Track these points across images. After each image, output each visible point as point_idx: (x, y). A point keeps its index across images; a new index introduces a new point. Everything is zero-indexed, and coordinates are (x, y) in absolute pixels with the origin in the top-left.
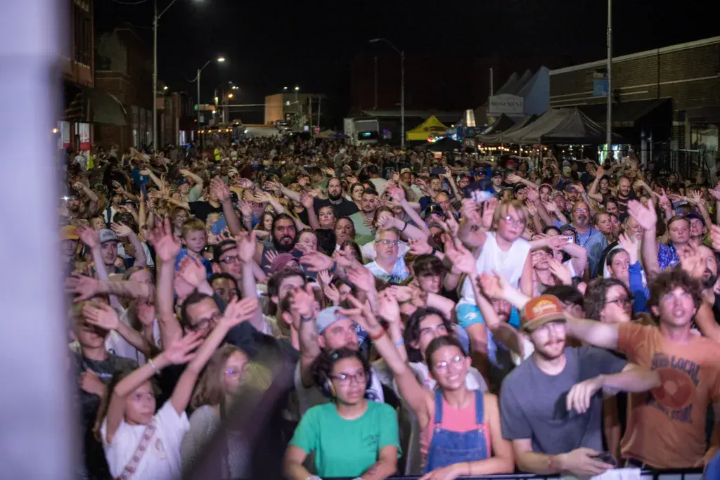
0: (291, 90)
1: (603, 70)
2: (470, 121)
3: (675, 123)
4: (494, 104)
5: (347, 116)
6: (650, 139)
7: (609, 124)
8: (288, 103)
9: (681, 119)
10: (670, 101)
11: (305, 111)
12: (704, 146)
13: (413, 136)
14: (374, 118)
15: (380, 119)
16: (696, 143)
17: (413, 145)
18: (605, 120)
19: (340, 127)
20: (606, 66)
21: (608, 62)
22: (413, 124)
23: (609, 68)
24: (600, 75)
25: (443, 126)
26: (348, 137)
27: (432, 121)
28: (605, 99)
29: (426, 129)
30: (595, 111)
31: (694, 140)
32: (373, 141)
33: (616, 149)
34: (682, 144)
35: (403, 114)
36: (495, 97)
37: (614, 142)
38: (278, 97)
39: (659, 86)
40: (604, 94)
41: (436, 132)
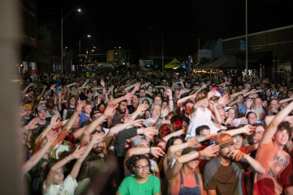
0: (117, 48)
1: (244, 39)
3: (274, 61)
4: (200, 53)
5: (141, 59)
6: (263, 67)
7: (247, 61)
8: (116, 54)
9: (276, 59)
10: (271, 52)
11: (123, 57)
12: (285, 70)
13: (167, 67)
14: (151, 59)
15: (153, 60)
16: (282, 69)
19: (138, 63)
20: (245, 38)
21: (246, 36)
22: (167, 61)
24: (243, 41)
25: (179, 62)
26: (141, 67)
27: (175, 60)
28: (245, 51)
29: (172, 64)
30: (241, 56)
31: (281, 67)
32: (151, 69)
33: (250, 72)
34: (276, 69)
35: (163, 58)
36: (200, 51)
37: (249, 69)
39: (267, 46)
40: (245, 49)
41: (177, 65)
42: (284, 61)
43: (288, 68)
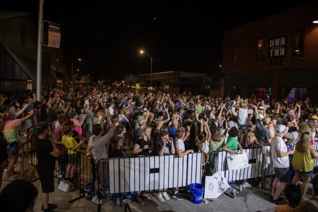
0: (87, 75)
1: (150, 75)
2: (123, 82)
3: (161, 84)
5: (99, 80)
7: (151, 84)
10: (160, 81)
11: (89, 78)
12: (166, 88)
13: (113, 84)
15: (104, 81)
19: (97, 82)
21: (151, 74)
22: (113, 82)
25: (118, 82)
27: (116, 82)
28: (150, 80)
30: (148, 82)
31: (164, 87)
33: (152, 88)
34: (162, 87)
35: (110, 80)
38: (83, 76)
39: (158, 78)
41: (117, 83)
42: (167, 84)
43: (168, 87)
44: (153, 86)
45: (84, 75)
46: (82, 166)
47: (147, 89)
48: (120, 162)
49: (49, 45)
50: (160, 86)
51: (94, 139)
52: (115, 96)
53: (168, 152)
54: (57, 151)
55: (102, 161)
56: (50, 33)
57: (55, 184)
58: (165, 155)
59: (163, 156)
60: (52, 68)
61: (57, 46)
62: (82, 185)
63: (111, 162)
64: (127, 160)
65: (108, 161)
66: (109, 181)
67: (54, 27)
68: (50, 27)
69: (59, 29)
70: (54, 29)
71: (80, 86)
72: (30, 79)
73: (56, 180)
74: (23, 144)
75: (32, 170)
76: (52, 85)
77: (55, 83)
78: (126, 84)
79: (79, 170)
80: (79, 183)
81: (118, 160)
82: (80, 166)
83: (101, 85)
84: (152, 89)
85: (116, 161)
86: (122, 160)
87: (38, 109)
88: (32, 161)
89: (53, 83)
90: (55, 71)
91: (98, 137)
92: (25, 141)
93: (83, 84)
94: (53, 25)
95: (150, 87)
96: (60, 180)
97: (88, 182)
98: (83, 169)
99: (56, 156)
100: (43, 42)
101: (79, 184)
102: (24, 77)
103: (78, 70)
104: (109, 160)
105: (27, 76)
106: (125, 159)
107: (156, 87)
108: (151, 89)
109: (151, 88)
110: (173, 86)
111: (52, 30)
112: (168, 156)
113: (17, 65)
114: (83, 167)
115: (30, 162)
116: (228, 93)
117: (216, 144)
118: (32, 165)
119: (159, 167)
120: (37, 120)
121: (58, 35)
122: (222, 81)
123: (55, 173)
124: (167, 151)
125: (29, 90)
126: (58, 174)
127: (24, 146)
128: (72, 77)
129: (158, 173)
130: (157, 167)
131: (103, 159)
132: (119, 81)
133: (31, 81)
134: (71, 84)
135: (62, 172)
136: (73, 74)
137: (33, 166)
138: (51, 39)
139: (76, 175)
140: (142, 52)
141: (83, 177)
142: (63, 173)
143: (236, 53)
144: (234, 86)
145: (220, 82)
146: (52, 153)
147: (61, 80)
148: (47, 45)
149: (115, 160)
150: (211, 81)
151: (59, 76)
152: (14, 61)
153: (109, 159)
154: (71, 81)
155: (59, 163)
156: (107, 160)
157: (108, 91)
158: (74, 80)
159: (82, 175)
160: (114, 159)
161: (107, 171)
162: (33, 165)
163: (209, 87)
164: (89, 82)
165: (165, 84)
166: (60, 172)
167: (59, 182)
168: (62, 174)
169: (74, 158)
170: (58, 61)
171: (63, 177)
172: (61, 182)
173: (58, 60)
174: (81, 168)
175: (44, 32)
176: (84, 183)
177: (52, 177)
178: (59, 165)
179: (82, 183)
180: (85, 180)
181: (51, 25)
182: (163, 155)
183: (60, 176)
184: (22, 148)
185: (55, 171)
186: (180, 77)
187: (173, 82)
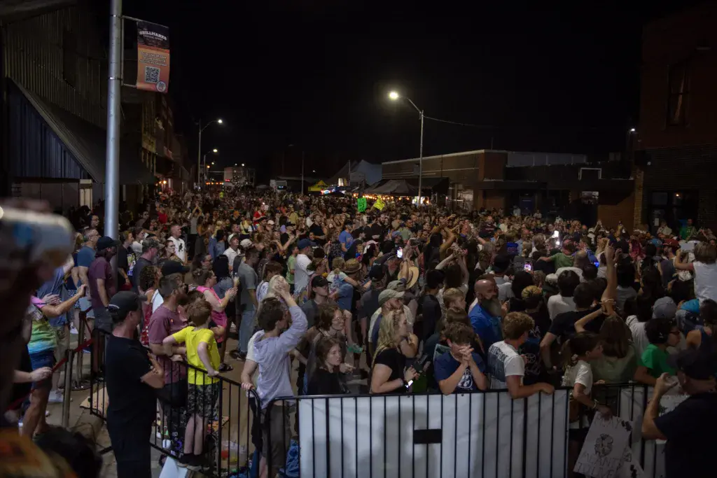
0: (239, 165)
1: (418, 163)
2: (340, 183)
3: (450, 188)
5: (273, 179)
6: (436, 195)
7: (420, 188)
9: (453, 186)
10: (448, 178)
11: (245, 175)
12: (464, 199)
13: (313, 189)
14: (284, 180)
15: (288, 181)
16: (460, 197)
17: (313, 193)
18: (418, 185)
19: (268, 184)
20: (419, 161)
21: (420, 159)
22: (313, 184)
23: (421, 163)
24: (417, 165)
25: (325, 184)
26: (273, 188)
27: (321, 183)
28: (419, 176)
29: (319, 186)
30: (413, 181)
33: (423, 199)
35: (303, 178)
36: (353, 173)
37: (422, 195)
38: (230, 168)
39: (441, 171)
40: (418, 174)
41: (323, 187)
42: (466, 188)
43: (469, 196)
44: (426, 193)
45: (232, 165)
46: (225, 418)
47: (408, 203)
48: (331, 409)
49: (139, 85)
50: (447, 195)
51: (259, 339)
52: (317, 223)
53: (465, 385)
54: (160, 372)
55: (279, 403)
56: (142, 51)
57: (154, 464)
58: (458, 391)
59: (454, 396)
60: (145, 145)
61: (161, 85)
62: (225, 470)
63: (305, 406)
64: (349, 403)
65: (297, 405)
66: (299, 462)
67: (153, 33)
68: (142, 36)
69: (165, 38)
70: (150, 39)
71: (221, 195)
72: (89, 177)
73: (155, 454)
74: (70, 353)
75: (90, 426)
76: (144, 191)
77: (152, 187)
78: (349, 188)
79: (216, 429)
80: (216, 465)
81: (324, 401)
82: (221, 418)
83: (279, 191)
84: (424, 202)
85: (320, 404)
86: (334, 402)
87: (108, 260)
88: (91, 400)
89: (148, 188)
90: (154, 154)
91: (269, 334)
92: (74, 344)
93: (229, 188)
94: (148, 30)
95: (418, 198)
96: (165, 453)
97: (242, 464)
98: (227, 425)
99: (157, 385)
100: (122, 77)
101: (217, 467)
102: (72, 172)
103: (215, 151)
104: (300, 402)
105: (82, 168)
106: (345, 400)
107: (435, 198)
108: (422, 202)
109: (418, 200)
110: (484, 192)
111: (147, 42)
112: (468, 395)
113: (53, 140)
114: (229, 420)
115: (86, 403)
116: (657, 212)
117: (611, 363)
118: (92, 412)
119: (440, 428)
120: (106, 288)
121: (164, 56)
122: (639, 177)
123: (153, 432)
124: (463, 383)
125: (85, 207)
126: (159, 435)
127: (73, 357)
128: (200, 171)
129: (439, 445)
130: (434, 424)
131: (283, 399)
132: (330, 179)
133: (90, 182)
134: (195, 191)
135: (170, 432)
136: (202, 163)
137: (93, 416)
138: (142, 68)
139: (210, 441)
140: (394, 96)
141: (227, 449)
142: (175, 434)
143: (682, 91)
144: (678, 192)
145: (632, 179)
146: (146, 378)
147: (169, 180)
148: (135, 84)
149: (315, 400)
150: (600, 177)
151: (166, 167)
152: (45, 128)
153: (298, 400)
154: (197, 182)
155: (163, 408)
156: (294, 401)
157: (297, 208)
158: (206, 178)
159: (225, 444)
160: (313, 399)
161: (294, 434)
162: (94, 411)
163: (597, 193)
164: (244, 183)
165: (461, 187)
166: (167, 433)
167: (163, 460)
168: (171, 438)
169: (205, 397)
170: (161, 127)
171: (172, 447)
172: (169, 462)
173: (160, 124)
174: (223, 423)
175: (125, 48)
176: (230, 466)
177: (145, 444)
178: (164, 414)
179: (224, 464)
180: (233, 458)
181: (143, 30)
182: (453, 393)
183: (167, 444)
184: (68, 364)
185: (153, 428)
186: (508, 166)
187: (486, 180)
